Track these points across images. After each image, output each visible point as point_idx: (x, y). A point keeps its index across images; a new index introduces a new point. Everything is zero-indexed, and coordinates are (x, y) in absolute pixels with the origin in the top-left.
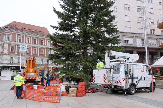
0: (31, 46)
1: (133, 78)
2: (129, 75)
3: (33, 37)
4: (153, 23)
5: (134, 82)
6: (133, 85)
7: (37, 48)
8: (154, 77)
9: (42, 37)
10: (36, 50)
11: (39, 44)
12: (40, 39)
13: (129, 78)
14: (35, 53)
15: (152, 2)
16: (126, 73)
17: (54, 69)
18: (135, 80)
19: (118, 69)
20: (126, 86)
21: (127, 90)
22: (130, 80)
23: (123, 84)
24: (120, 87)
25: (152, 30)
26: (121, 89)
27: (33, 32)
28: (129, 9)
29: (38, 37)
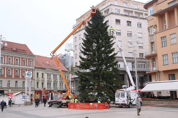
0: (13, 67)
1: (131, 100)
2: (129, 98)
3: (15, 57)
4: (142, 47)
5: (131, 101)
6: (131, 103)
7: (19, 70)
8: (141, 99)
9: (24, 57)
10: (18, 71)
11: (21, 64)
12: (22, 58)
13: (129, 99)
14: (17, 75)
15: (141, 27)
16: (127, 97)
17: (36, 92)
18: (132, 100)
19: (123, 95)
20: (128, 104)
21: (128, 105)
22: (129, 100)
23: (126, 102)
24: (125, 104)
25: (141, 54)
26: (125, 105)
27: (14, 51)
28: (120, 34)
29: (20, 56)
